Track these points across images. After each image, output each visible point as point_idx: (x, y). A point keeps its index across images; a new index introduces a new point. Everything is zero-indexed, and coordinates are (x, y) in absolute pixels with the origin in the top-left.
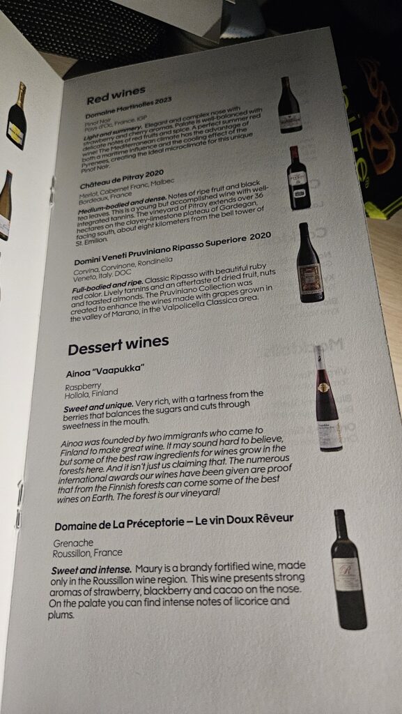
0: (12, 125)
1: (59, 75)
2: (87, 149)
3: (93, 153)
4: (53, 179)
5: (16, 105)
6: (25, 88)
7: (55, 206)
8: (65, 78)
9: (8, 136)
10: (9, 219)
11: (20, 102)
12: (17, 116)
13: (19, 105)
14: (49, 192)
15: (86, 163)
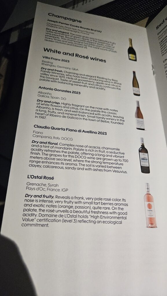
0: (130, 55)
1: (144, 27)
2: (162, 46)
3: (165, 46)
4: (152, 66)
5: (130, 47)
6: (131, 40)
7: (156, 75)
8: (146, 27)
9: (130, 59)
10: (139, 87)
11: (131, 45)
12: (131, 51)
13: (131, 47)
14: (152, 71)
15: (163, 51)
